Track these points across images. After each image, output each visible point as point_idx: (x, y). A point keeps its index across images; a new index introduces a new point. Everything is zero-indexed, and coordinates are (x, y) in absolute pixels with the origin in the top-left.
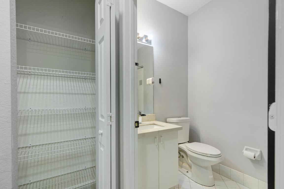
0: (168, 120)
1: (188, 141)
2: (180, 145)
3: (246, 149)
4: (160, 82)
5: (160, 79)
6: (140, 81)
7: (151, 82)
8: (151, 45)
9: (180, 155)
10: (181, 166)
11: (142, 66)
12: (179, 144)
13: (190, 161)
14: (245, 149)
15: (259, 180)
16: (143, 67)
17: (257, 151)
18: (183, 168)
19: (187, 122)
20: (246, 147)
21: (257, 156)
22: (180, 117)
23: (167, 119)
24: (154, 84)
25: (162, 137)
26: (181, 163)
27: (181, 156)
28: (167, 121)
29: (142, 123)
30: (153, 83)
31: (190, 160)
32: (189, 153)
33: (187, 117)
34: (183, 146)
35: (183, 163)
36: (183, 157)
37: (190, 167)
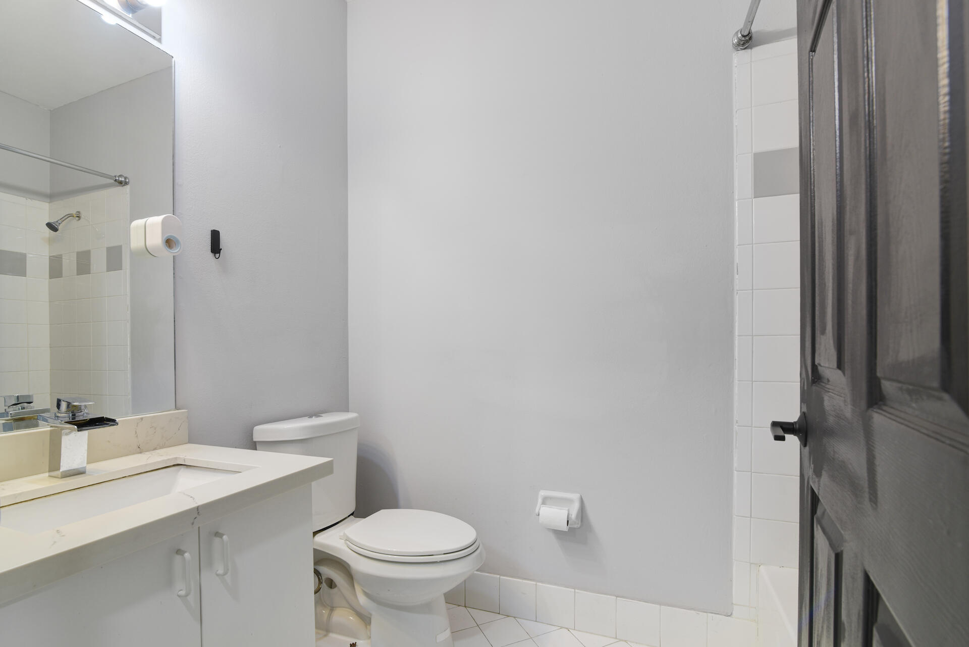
0: (262, 432)
1: (352, 508)
2: (320, 538)
3: (545, 501)
4: (216, 248)
5: (215, 236)
6: (109, 250)
7: (156, 240)
8: (160, 40)
9: (320, 582)
10: (324, 628)
11: (120, 176)
12: (315, 533)
13: (362, 600)
14: (540, 501)
15: (576, 590)
16: (126, 183)
17: (570, 501)
18: (332, 632)
19: (349, 430)
20: (543, 493)
21: (573, 516)
22: (317, 414)
23: (257, 428)
24: (175, 251)
25: (218, 534)
26: (325, 612)
27: (324, 585)
28: (257, 438)
29: (90, 467)
30: (169, 243)
31: (366, 594)
32: (360, 565)
33: (346, 409)
34: (331, 541)
35: (332, 609)
36: (331, 584)
37: (365, 619)
